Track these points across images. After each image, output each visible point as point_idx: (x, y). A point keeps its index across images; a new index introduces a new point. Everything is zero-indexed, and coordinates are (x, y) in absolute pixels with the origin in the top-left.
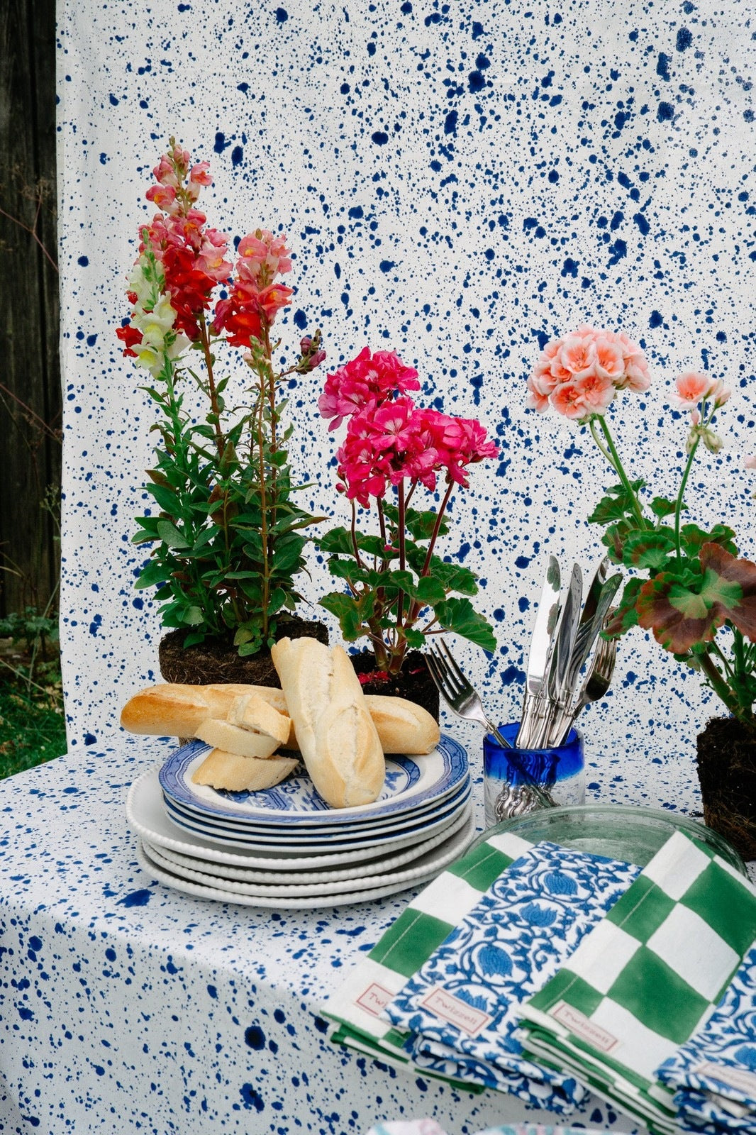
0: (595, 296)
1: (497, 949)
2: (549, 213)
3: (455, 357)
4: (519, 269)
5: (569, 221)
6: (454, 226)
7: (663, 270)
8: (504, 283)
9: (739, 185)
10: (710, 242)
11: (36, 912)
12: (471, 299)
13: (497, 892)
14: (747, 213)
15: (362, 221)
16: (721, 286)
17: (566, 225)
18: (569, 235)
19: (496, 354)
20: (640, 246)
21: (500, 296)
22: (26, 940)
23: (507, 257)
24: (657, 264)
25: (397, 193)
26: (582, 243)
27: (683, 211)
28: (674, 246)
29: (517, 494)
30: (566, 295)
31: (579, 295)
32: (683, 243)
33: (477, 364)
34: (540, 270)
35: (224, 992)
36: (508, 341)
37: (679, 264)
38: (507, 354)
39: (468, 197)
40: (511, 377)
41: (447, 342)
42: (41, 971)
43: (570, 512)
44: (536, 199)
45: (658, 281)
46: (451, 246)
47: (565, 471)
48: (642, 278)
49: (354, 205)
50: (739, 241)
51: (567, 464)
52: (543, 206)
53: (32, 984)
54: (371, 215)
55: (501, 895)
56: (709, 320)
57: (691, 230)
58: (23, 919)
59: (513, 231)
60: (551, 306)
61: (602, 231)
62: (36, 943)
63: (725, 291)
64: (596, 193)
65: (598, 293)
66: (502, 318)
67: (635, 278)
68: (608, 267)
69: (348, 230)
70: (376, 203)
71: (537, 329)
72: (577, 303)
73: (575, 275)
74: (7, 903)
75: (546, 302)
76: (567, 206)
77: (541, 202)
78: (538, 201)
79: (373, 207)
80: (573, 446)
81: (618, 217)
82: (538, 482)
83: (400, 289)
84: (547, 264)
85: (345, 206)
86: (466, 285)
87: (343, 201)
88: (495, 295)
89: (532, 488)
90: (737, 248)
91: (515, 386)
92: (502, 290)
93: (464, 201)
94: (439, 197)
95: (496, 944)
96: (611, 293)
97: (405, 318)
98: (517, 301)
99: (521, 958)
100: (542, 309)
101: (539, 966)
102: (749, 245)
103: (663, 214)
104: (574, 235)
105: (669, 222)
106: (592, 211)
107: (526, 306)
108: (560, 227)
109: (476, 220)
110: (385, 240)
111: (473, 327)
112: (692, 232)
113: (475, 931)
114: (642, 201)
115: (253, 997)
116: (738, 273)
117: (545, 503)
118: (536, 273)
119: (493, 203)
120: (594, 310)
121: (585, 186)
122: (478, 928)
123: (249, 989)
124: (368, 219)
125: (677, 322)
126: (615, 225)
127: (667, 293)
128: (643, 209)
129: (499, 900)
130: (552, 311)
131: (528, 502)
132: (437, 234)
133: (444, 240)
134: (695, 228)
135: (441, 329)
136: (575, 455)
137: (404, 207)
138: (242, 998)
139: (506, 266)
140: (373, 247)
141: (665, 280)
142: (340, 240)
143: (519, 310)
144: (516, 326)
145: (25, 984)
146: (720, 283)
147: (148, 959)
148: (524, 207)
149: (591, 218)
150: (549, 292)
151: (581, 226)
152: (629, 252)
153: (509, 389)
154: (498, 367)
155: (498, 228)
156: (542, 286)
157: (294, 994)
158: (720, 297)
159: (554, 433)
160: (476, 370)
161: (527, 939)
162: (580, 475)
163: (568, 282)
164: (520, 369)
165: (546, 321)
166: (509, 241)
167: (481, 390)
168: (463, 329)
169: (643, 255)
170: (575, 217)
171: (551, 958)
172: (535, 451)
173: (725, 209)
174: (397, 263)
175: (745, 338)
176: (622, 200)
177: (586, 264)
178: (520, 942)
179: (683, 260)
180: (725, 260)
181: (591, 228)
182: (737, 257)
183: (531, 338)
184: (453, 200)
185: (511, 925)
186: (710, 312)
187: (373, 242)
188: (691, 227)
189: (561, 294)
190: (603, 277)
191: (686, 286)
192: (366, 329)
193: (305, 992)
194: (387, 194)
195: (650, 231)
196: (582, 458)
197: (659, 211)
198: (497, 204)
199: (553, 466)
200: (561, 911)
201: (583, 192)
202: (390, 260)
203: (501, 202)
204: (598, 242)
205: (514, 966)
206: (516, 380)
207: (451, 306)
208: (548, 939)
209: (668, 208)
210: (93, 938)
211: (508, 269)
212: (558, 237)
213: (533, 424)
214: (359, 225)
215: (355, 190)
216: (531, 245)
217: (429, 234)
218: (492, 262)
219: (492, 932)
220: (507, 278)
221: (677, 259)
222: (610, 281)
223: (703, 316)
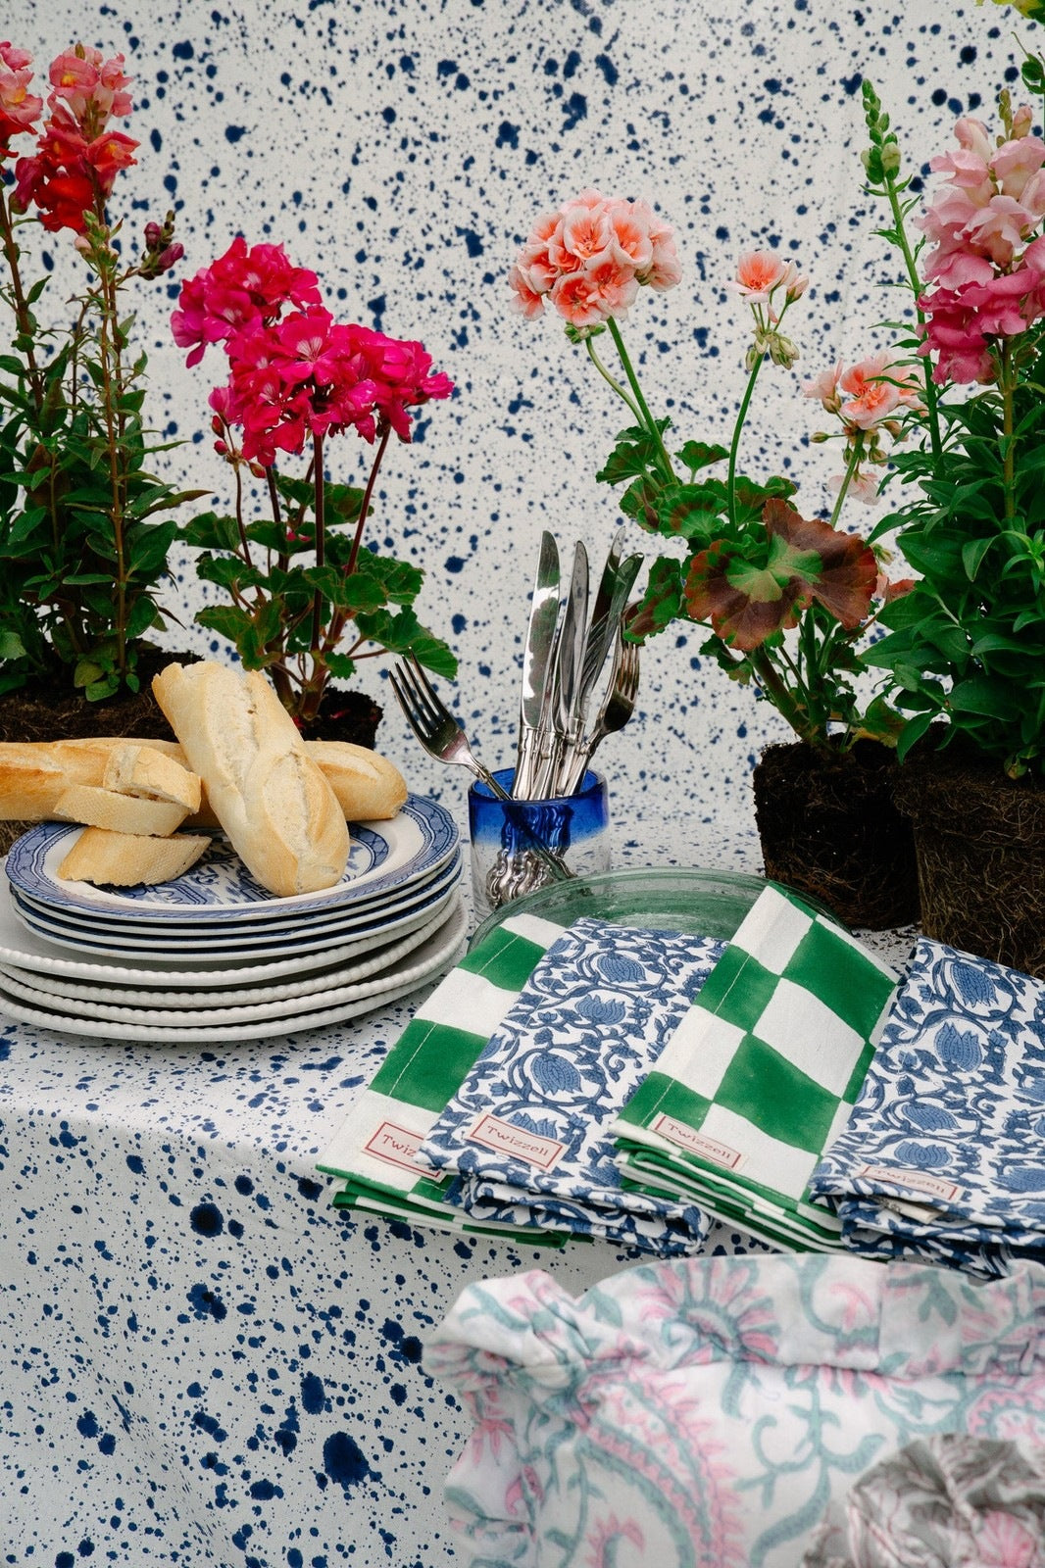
0: (545, 178)
2: (473, 53)
3: (343, 270)
4: (434, 137)
5: (503, 64)
6: (333, 71)
7: (639, 138)
8: (412, 158)
10: (704, 97)
12: (363, 185)
14: (753, 53)
15: (193, 63)
16: (720, 161)
17: (500, 71)
18: (503, 86)
19: (405, 263)
20: (606, 102)
21: (407, 177)
23: (415, 119)
24: (631, 129)
25: (243, 19)
26: (524, 98)
27: (664, 50)
28: (654, 102)
29: (443, 468)
30: (503, 176)
31: (522, 177)
32: (666, 98)
33: (377, 280)
34: (464, 138)
35: (155, 1164)
36: (421, 242)
37: (661, 129)
38: (420, 263)
39: (352, 27)
40: (428, 298)
41: (330, 248)
43: (519, 490)
44: (453, 31)
45: (633, 154)
46: (329, 102)
47: (511, 432)
48: (610, 150)
49: (180, 39)
50: (744, 95)
51: (513, 421)
52: (465, 41)
54: (205, 55)
56: (706, 210)
57: (677, 78)
59: (422, 81)
60: (482, 192)
61: (550, 81)
63: (726, 168)
64: (540, 23)
65: (550, 172)
66: (411, 211)
67: (601, 150)
68: (562, 133)
69: (173, 77)
70: (212, 35)
71: (463, 226)
72: (520, 186)
73: (514, 146)
75: (476, 187)
76: (499, 42)
77: (461, 36)
78: (456, 34)
79: (208, 41)
80: (520, 395)
81: (574, 60)
82: (473, 449)
83: (256, 167)
84: (474, 130)
85: (166, 41)
86: (355, 161)
87: (162, 33)
88: (400, 176)
89: (464, 458)
90: (741, 105)
91: (434, 311)
92: (409, 169)
93: (346, 32)
94: (307, 26)
96: (567, 173)
97: (266, 213)
98: (432, 186)
100: (470, 195)
102: (758, 100)
103: (637, 54)
104: (512, 86)
105: (646, 66)
106: (535, 49)
107: (446, 192)
108: (491, 74)
109: (366, 63)
110: (229, 93)
111: (368, 226)
112: (678, 82)
114: (607, 35)
115: (201, 1164)
116: (743, 141)
117: (484, 479)
118: (458, 143)
119: (390, 36)
120: (544, 198)
121: (523, 12)
123: (194, 1153)
124: (201, 61)
125: (661, 213)
126: (569, 72)
127: (645, 171)
128: (608, 48)
130: (484, 199)
131: (459, 478)
132: (307, 84)
133: (319, 92)
134: (682, 76)
135: (320, 228)
136: (523, 408)
137: (255, 42)
138: (183, 1168)
139: (414, 133)
140: (213, 104)
141: (642, 153)
142: (161, 93)
143: (437, 199)
144: (432, 223)
146: (719, 156)
147: (29, 1130)
148: (437, 43)
149: (535, 60)
150: (479, 171)
151: (520, 72)
152: (590, 111)
153: (425, 315)
154: (408, 284)
155: (400, 75)
156: (468, 163)
157: (265, 1151)
158: (718, 177)
159: (492, 378)
160: (376, 289)
162: (531, 437)
163: (505, 156)
164: (441, 286)
165: (476, 215)
166: (416, 94)
167: (384, 318)
168: (354, 228)
169: (610, 115)
170: (512, 60)
172: (466, 404)
173: (723, 49)
174: (250, 128)
175: (755, 234)
176: (579, 35)
177: (530, 129)
179: (666, 123)
180: (724, 122)
181: (535, 76)
182: (742, 118)
183: (455, 240)
184: (330, 30)
186: (706, 198)
187: (212, 97)
188: (676, 74)
189: (497, 173)
190: (556, 148)
191: (673, 161)
192: (210, 230)
193: (281, 1148)
194: (227, 21)
195: (619, 80)
196: (534, 413)
197: (630, 51)
198: (397, 38)
199: (493, 426)
201: (522, 22)
202: (239, 125)
203: (402, 35)
204: (546, 96)
206: (434, 301)
207: (335, 194)
209: (643, 47)
211: (418, 138)
212: (489, 89)
213: (462, 365)
214: (188, 70)
215: (178, 15)
216: (450, 102)
217: (296, 84)
218: (392, 126)
220: (416, 150)
221: (658, 121)
222: (566, 154)
223: (697, 204)
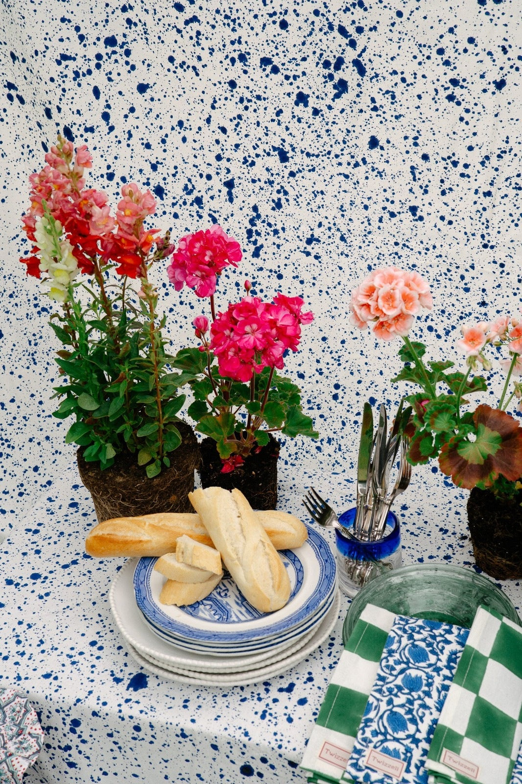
0: (324, 123)
1: (396, 713)
2: (281, 55)
3: (208, 164)
4: (258, 97)
5: (299, 62)
6: (199, 58)
7: (378, 105)
8: (246, 108)
9: (437, 42)
10: (415, 85)
11: (75, 705)
12: (218, 119)
13: (384, 669)
14: (443, 64)
15: (117, 49)
16: (424, 119)
17: (297, 65)
18: (299, 73)
19: (244, 163)
20: (359, 85)
21: (244, 118)
22: (68, 721)
23: (248, 88)
24: (373, 100)
25: (145, 24)
26: (311, 80)
27: (392, 59)
28: (386, 85)
29: (271, 271)
30: (299, 121)
31: (311, 121)
32: (393, 83)
33: (229, 171)
34: (277, 99)
35: (224, 749)
36: (253, 153)
37: (390, 100)
38: (253, 164)
39: (210, 36)
40: (258, 182)
41: (201, 152)
42: (80, 739)
43: (314, 284)
44: (269, 42)
45: (374, 113)
46: (197, 75)
47: (308, 254)
48: (361, 111)
49: (108, 34)
50: (438, 85)
51: (309, 248)
52: (276, 48)
53: (74, 748)
54: (124, 43)
55: (388, 671)
56: (416, 144)
57: (399, 74)
58: (65, 709)
59: (252, 68)
60: (287, 129)
61: (326, 72)
62: (76, 723)
63: (427, 123)
64: (321, 40)
65: (326, 120)
66: (247, 136)
67: (356, 110)
68: (333, 100)
69: (105, 57)
70: (127, 32)
71: (277, 146)
72: (309, 127)
73: (306, 105)
74: (51, 699)
75: (283, 126)
76: (297, 49)
77: (274, 45)
78: (271, 44)
79: (125, 36)
80: (312, 235)
81: (340, 62)
82: (287, 262)
83: (156, 107)
84: (282, 96)
85: (100, 36)
86: (213, 107)
87: (97, 32)
88: (240, 117)
89: (282, 267)
90: (436, 90)
91: (262, 189)
92: (245, 114)
93: (207, 38)
94: (184, 33)
95: (395, 709)
96: (337, 121)
97: (163, 133)
98: (258, 124)
99: (410, 716)
100: (280, 130)
101: (421, 719)
102: (445, 89)
103: (376, 59)
104: (304, 74)
105: (381, 67)
106: (318, 55)
107: (266, 128)
108: (292, 66)
109: (219, 56)
110: (139, 65)
111: (222, 141)
112: (400, 76)
113: (380, 703)
114: (359, 49)
115: (244, 750)
116: (437, 110)
117: (294, 278)
118: (273, 102)
119: (233, 43)
120: (323, 133)
121: (311, 34)
122: (382, 701)
123: (241, 746)
124: (121, 47)
125: (391, 145)
126: (338, 67)
127: (381, 122)
128: (360, 56)
129: (388, 676)
130: (288, 132)
131: (280, 277)
132: (184, 63)
133: (191, 69)
134: (402, 73)
135: (195, 141)
136: (314, 242)
137: (152, 38)
138: (236, 751)
139: (247, 95)
140: (129, 72)
141: (379, 112)
142: (98, 66)
143: (260, 132)
144: (259, 143)
145: (68, 748)
146: (424, 117)
147: (166, 731)
148: (260, 48)
149: (318, 60)
150: (285, 117)
151: (309, 66)
152: (349, 89)
153: (257, 190)
154: (246, 174)
155: (238, 64)
156: (280, 112)
157: (273, 749)
158: (424, 128)
159: (297, 226)
160: (228, 175)
161: (411, 702)
162: (320, 257)
163: (300, 110)
164: (265, 176)
165: (284, 141)
166: (248, 74)
167: (233, 191)
168: (214, 142)
169: (361, 92)
170: (304, 59)
171: (427, 712)
172: (282, 238)
173: (426, 60)
174: (151, 84)
175: (444, 159)
176: (342, 48)
177: (315, 97)
178: (407, 705)
179: (393, 97)
180: (427, 99)
181: (317, 68)
182: (437, 97)
183: (272, 153)
184: (197, 36)
185: (399, 694)
186: (416, 138)
187: (129, 68)
188: (399, 72)
189: (295, 120)
190: (330, 107)
191: (397, 117)
192: (129, 142)
193: (280, 747)
194: (136, 24)
195: (366, 74)
196: (321, 245)
197: (373, 58)
198: (237, 44)
199: (297, 250)
200: (424, 676)
201: (310, 39)
202: (145, 83)
203: (240, 42)
204: (324, 80)
205: (408, 722)
206: (262, 184)
207: (202, 123)
208: (422, 700)
209: (380, 56)
210: (123, 719)
211: (250, 98)
212: (291, 74)
213: (279, 219)
214: (114, 52)
215: (107, 21)
216: (268, 80)
217: (178, 62)
218: (234, 90)
219: (390, 702)
220: (249, 104)
221: (388, 96)
222: (336, 111)
223: (411, 141)
